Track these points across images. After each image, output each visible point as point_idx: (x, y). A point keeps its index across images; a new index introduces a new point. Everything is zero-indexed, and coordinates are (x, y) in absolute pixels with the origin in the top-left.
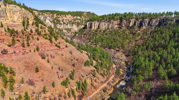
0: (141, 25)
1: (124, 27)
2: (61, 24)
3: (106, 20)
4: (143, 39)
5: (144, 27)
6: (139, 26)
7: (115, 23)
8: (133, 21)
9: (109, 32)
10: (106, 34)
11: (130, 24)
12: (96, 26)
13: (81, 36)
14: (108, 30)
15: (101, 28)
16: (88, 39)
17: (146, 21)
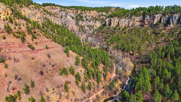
0: (168, 22)
1: (146, 24)
2: (83, 21)
3: (127, 16)
4: (167, 42)
5: (172, 25)
6: (165, 24)
7: (137, 19)
8: (158, 17)
9: (128, 30)
10: (125, 33)
11: (154, 20)
12: (116, 23)
13: (99, 34)
14: (128, 29)
15: (121, 25)
16: (104, 37)
17: (175, 17)
